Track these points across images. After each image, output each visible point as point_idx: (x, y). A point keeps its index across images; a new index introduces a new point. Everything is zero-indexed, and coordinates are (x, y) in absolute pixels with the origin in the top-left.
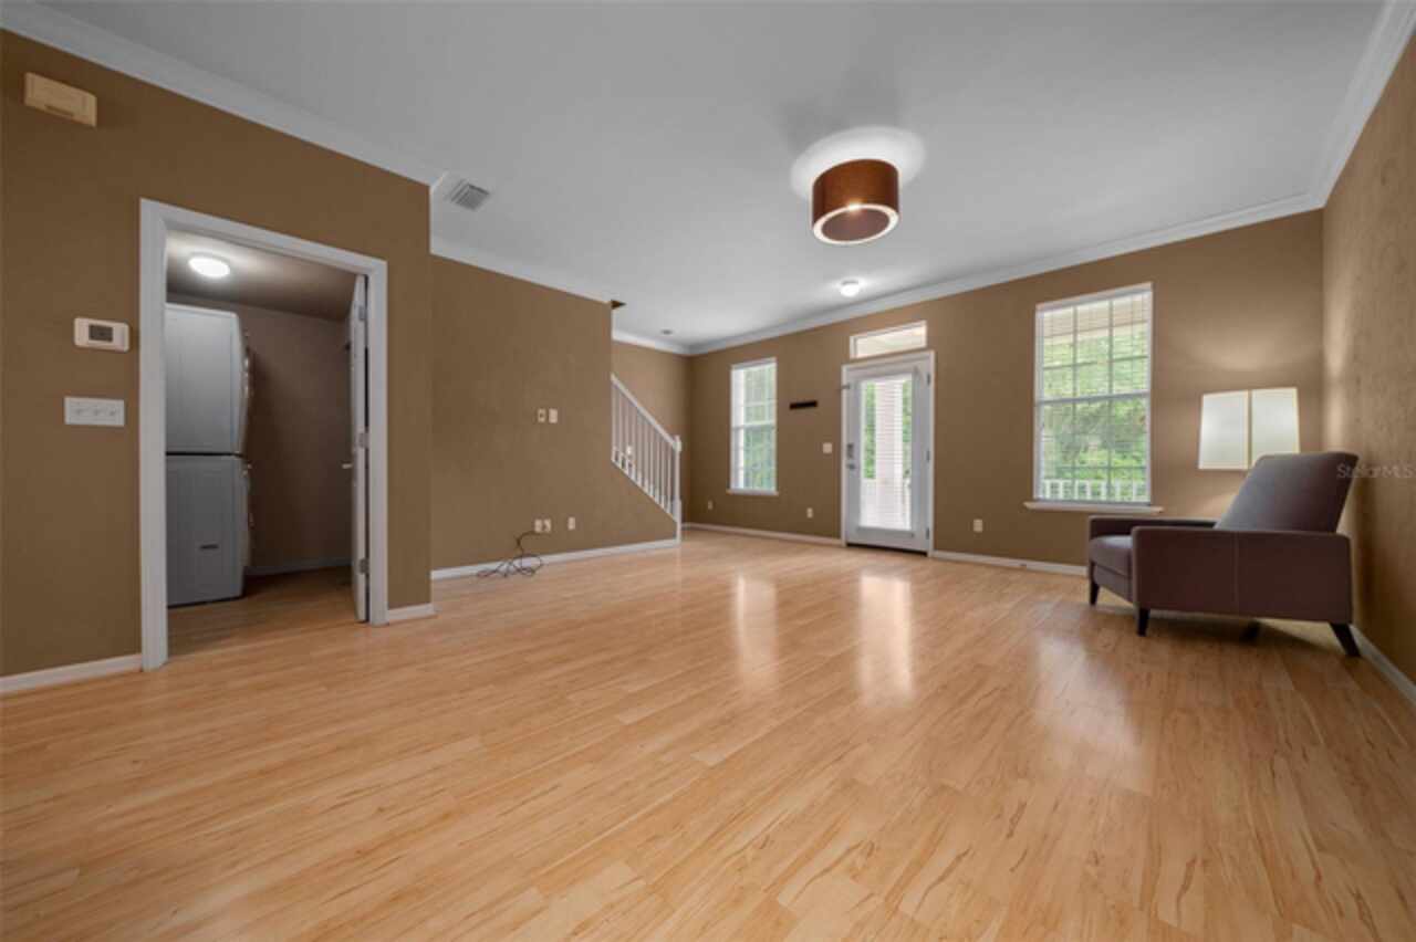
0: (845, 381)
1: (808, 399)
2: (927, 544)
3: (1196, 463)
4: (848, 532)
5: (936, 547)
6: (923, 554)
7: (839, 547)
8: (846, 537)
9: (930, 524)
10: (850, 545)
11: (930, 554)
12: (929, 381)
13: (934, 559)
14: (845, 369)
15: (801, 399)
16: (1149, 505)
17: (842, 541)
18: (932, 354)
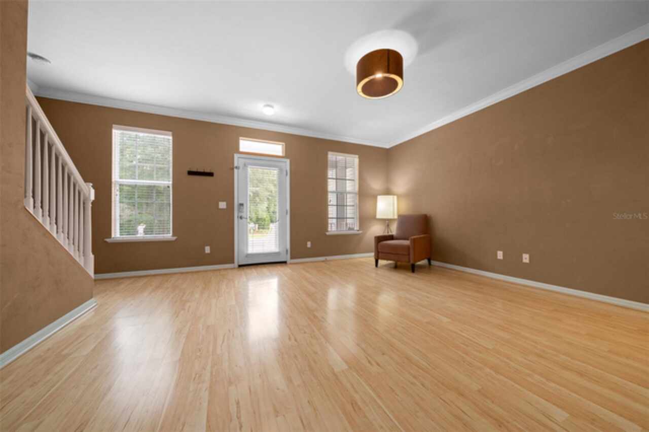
0: (236, 164)
1: (208, 170)
2: (287, 258)
3: (375, 216)
4: (239, 259)
5: (292, 258)
6: (285, 262)
7: (234, 268)
8: (238, 262)
9: (288, 247)
10: (240, 266)
11: (288, 262)
12: (287, 175)
13: (291, 264)
14: (236, 156)
15: (194, 170)
16: (358, 231)
17: (236, 265)
18: (288, 161)
